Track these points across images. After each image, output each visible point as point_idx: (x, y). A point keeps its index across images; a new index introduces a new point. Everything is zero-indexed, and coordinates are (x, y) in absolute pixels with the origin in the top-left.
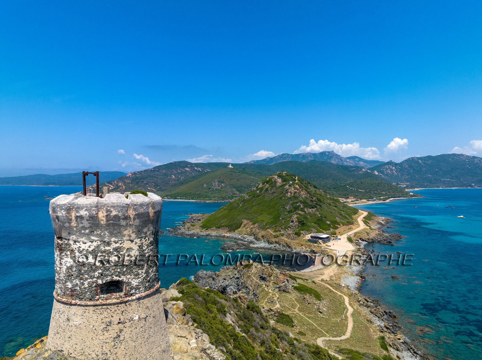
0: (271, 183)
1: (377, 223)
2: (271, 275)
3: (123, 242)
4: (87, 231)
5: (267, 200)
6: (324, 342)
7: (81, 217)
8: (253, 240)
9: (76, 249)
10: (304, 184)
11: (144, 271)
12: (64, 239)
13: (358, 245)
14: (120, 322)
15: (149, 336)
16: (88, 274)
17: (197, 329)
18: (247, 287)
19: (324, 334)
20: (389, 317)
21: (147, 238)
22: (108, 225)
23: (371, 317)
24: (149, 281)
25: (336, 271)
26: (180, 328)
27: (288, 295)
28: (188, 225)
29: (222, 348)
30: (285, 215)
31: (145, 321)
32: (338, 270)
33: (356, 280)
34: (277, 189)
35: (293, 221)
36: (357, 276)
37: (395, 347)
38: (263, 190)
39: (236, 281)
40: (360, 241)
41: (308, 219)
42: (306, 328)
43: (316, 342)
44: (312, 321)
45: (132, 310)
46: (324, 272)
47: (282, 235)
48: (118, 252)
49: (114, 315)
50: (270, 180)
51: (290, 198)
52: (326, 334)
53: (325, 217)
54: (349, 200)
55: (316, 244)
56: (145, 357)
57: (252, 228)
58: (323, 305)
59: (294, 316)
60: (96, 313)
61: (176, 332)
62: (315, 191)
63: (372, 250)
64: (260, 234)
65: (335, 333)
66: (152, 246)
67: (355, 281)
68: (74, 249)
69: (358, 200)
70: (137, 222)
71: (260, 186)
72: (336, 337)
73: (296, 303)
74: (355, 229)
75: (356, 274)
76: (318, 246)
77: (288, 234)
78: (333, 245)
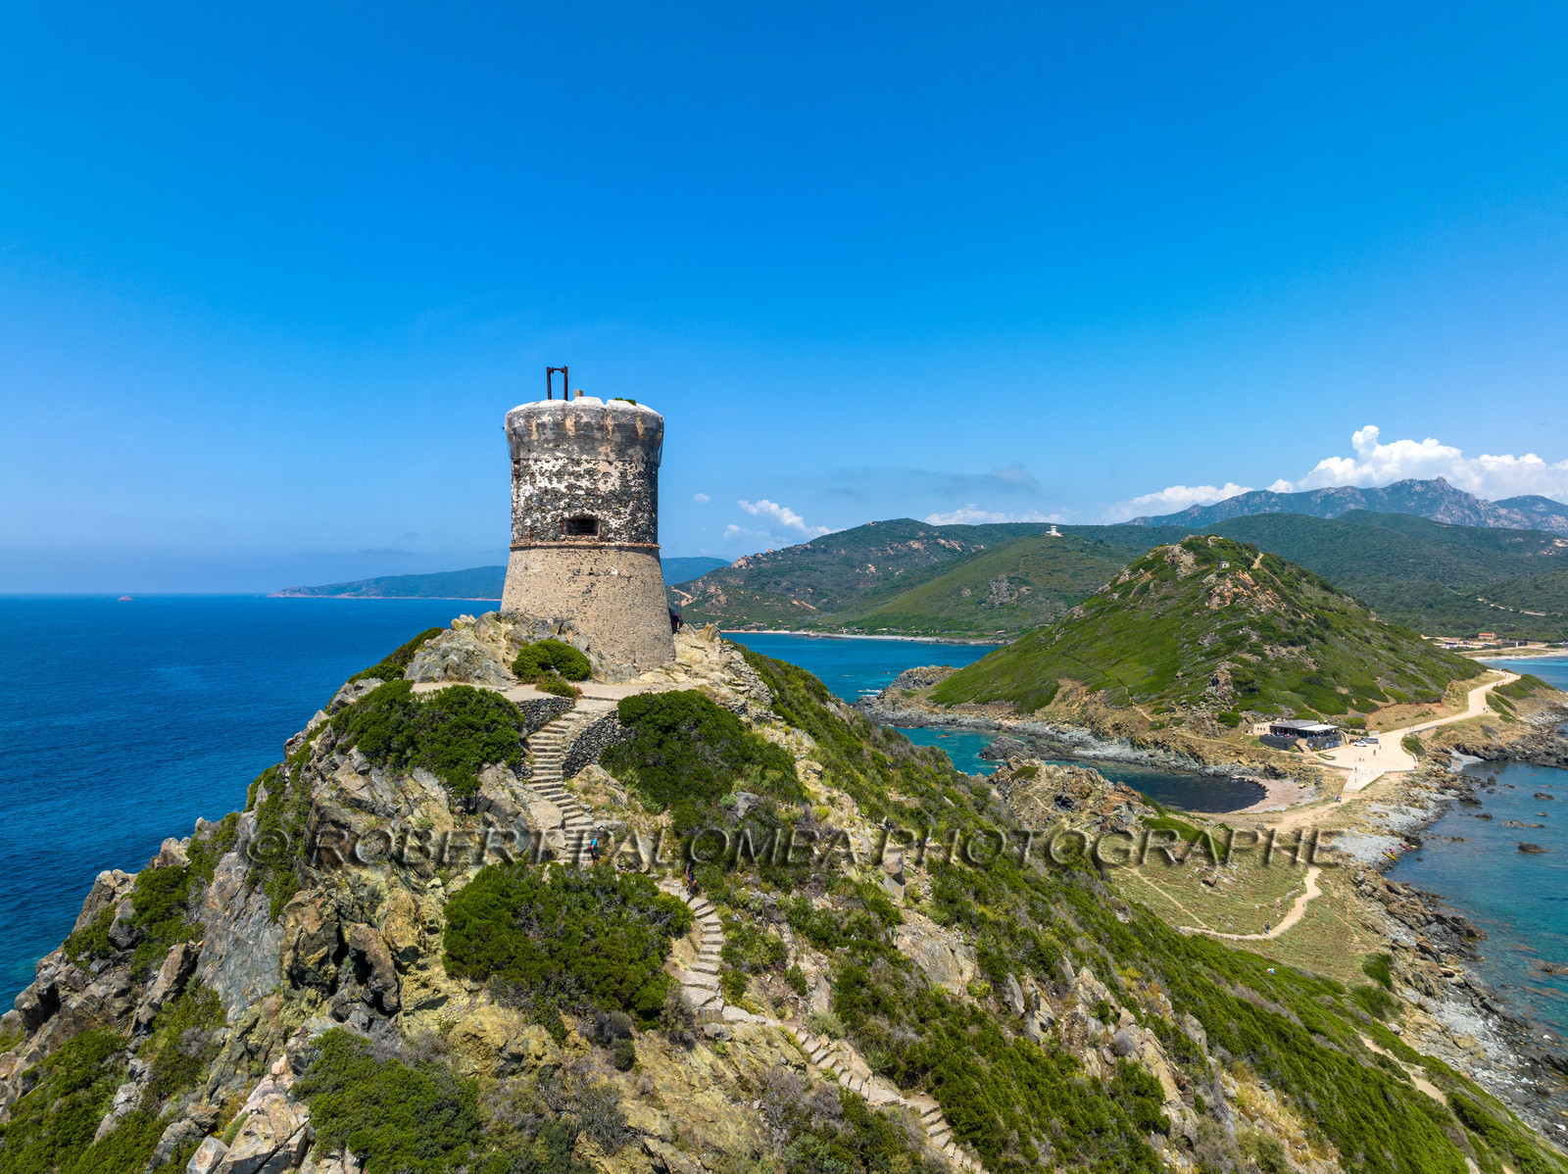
0: (1161, 569)
1: (1550, 709)
2: (1088, 795)
3: (597, 462)
4: (551, 445)
5: (1141, 620)
7: (543, 425)
8: (1085, 738)
9: (537, 471)
10: (1281, 575)
11: (628, 511)
13: (1441, 763)
14: (591, 572)
16: (551, 505)
20: (1449, 931)
21: (633, 465)
22: (577, 437)
23: (1379, 922)
25: (1324, 817)
28: (894, 695)
30: (1195, 665)
31: (629, 582)
32: (1332, 815)
33: (1386, 845)
34: (1178, 585)
35: (1215, 682)
36: (1393, 835)
37: (1421, 985)
38: (1130, 592)
40: (1455, 754)
41: (1270, 677)
45: (609, 560)
46: (1285, 817)
47: (1179, 723)
48: (590, 475)
49: (584, 563)
50: (1159, 557)
51: (1218, 613)
52: (1201, 922)
53: (1334, 675)
54: (1476, 645)
55: (1285, 749)
57: (1086, 704)
60: (561, 558)
62: (1323, 598)
63: (1489, 780)
64: (1110, 719)
65: (1228, 924)
67: (1382, 847)
69: (1514, 645)
70: (618, 437)
71: (1123, 579)
72: (1229, 933)
74: (1446, 716)
75: (1390, 831)
76: (1290, 757)
77: (1196, 718)
78: (1344, 755)
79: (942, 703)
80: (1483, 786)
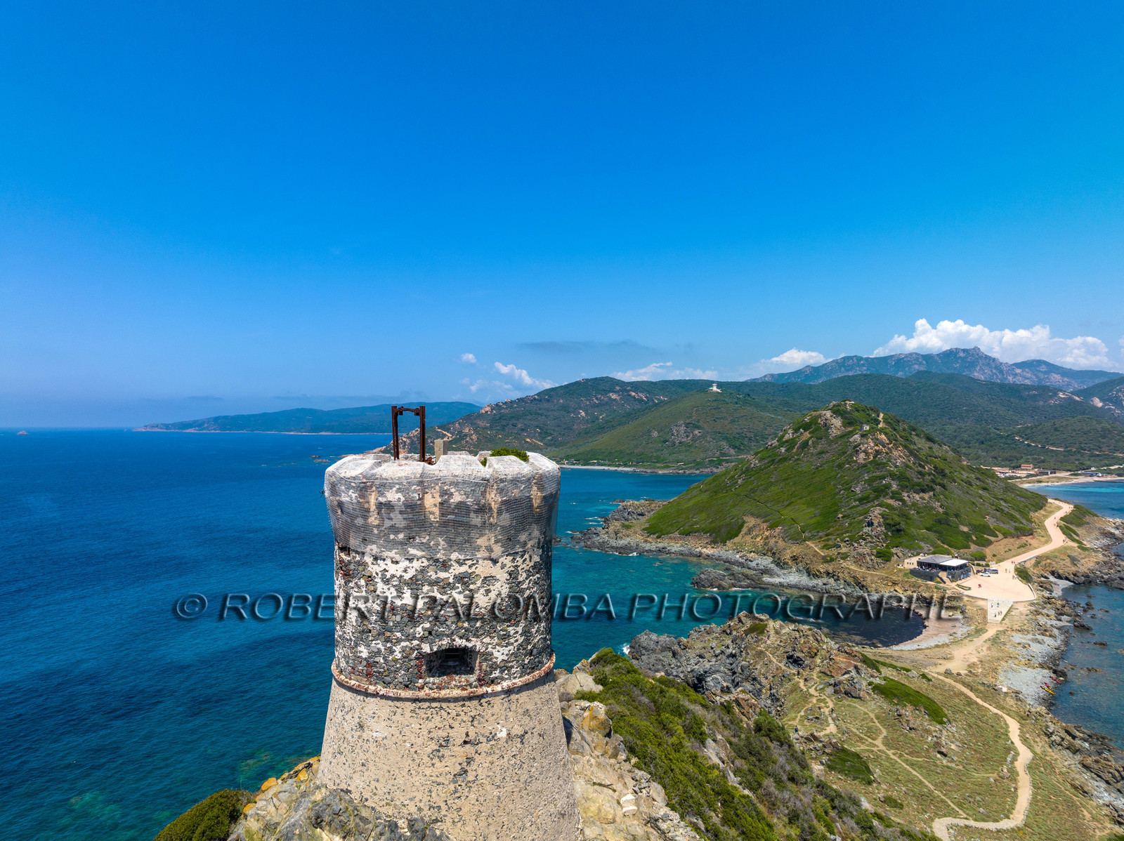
0: (816, 430)
1: (1101, 533)
2: (816, 654)
3: (475, 562)
4: (401, 536)
5: (805, 469)
6: (951, 830)
7: (389, 506)
8: (769, 566)
9: (377, 574)
10: (901, 431)
11: (520, 629)
12: (354, 551)
13: (1046, 588)
14: (467, 740)
15: (531, 777)
16: (401, 631)
17: (637, 771)
18: (754, 679)
19: (953, 809)
21: (527, 556)
22: (444, 524)
23: (1083, 780)
24: (531, 653)
25: (985, 652)
26: (599, 765)
27: (857, 705)
28: (616, 526)
29: (696, 821)
30: (851, 508)
31: (522, 743)
32: (989, 649)
33: (1040, 678)
34: (830, 443)
35: (870, 524)
36: (1043, 667)
38: (794, 447)
39: (728, 661)
40: (1052, 579)
41: (910, 519)
42: (904, 789)
43: (931, 827)
44: (921, 774)
45: (493, 715)
46: (953, 652)
47: (845, 557)
48: (464, 584)
49: (456, 724)
50: (814, 421)
51: (865, 466)
52: (957, 809)
53: (957, 516)
54: (1021, 473)
55: (931, 580)
56: (521, 823)
57: (767, 538)
58: (951, 736)
59: (872, 757)
60: (417, 718)
61: (589, 773)
62: (930, 448)
63: (1087, 605)
64: (788, 551)
65: (981, 810)
66: (537, 573)
67: (1038, 681)
68: (374, 574)
69: (1047, 474)
70: (506, 519)
71: (787, 437)
72: (984, 821)
73: (878, 725)
74: (1039, 547)
75: (1040, 664)
76: (936, 587)
77: (858, 553)
78: (977, 587)
79: (654, 534)
80: (1085, 611)
